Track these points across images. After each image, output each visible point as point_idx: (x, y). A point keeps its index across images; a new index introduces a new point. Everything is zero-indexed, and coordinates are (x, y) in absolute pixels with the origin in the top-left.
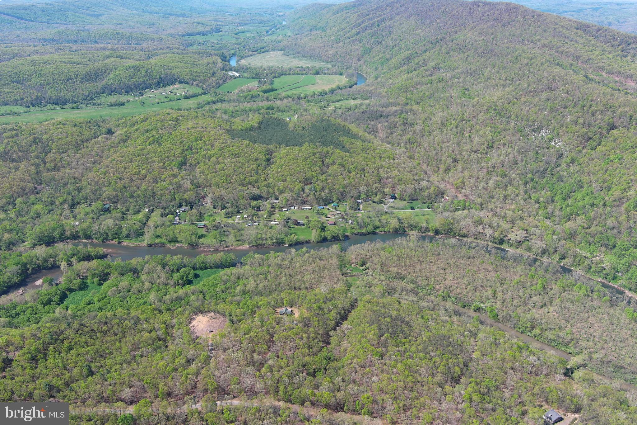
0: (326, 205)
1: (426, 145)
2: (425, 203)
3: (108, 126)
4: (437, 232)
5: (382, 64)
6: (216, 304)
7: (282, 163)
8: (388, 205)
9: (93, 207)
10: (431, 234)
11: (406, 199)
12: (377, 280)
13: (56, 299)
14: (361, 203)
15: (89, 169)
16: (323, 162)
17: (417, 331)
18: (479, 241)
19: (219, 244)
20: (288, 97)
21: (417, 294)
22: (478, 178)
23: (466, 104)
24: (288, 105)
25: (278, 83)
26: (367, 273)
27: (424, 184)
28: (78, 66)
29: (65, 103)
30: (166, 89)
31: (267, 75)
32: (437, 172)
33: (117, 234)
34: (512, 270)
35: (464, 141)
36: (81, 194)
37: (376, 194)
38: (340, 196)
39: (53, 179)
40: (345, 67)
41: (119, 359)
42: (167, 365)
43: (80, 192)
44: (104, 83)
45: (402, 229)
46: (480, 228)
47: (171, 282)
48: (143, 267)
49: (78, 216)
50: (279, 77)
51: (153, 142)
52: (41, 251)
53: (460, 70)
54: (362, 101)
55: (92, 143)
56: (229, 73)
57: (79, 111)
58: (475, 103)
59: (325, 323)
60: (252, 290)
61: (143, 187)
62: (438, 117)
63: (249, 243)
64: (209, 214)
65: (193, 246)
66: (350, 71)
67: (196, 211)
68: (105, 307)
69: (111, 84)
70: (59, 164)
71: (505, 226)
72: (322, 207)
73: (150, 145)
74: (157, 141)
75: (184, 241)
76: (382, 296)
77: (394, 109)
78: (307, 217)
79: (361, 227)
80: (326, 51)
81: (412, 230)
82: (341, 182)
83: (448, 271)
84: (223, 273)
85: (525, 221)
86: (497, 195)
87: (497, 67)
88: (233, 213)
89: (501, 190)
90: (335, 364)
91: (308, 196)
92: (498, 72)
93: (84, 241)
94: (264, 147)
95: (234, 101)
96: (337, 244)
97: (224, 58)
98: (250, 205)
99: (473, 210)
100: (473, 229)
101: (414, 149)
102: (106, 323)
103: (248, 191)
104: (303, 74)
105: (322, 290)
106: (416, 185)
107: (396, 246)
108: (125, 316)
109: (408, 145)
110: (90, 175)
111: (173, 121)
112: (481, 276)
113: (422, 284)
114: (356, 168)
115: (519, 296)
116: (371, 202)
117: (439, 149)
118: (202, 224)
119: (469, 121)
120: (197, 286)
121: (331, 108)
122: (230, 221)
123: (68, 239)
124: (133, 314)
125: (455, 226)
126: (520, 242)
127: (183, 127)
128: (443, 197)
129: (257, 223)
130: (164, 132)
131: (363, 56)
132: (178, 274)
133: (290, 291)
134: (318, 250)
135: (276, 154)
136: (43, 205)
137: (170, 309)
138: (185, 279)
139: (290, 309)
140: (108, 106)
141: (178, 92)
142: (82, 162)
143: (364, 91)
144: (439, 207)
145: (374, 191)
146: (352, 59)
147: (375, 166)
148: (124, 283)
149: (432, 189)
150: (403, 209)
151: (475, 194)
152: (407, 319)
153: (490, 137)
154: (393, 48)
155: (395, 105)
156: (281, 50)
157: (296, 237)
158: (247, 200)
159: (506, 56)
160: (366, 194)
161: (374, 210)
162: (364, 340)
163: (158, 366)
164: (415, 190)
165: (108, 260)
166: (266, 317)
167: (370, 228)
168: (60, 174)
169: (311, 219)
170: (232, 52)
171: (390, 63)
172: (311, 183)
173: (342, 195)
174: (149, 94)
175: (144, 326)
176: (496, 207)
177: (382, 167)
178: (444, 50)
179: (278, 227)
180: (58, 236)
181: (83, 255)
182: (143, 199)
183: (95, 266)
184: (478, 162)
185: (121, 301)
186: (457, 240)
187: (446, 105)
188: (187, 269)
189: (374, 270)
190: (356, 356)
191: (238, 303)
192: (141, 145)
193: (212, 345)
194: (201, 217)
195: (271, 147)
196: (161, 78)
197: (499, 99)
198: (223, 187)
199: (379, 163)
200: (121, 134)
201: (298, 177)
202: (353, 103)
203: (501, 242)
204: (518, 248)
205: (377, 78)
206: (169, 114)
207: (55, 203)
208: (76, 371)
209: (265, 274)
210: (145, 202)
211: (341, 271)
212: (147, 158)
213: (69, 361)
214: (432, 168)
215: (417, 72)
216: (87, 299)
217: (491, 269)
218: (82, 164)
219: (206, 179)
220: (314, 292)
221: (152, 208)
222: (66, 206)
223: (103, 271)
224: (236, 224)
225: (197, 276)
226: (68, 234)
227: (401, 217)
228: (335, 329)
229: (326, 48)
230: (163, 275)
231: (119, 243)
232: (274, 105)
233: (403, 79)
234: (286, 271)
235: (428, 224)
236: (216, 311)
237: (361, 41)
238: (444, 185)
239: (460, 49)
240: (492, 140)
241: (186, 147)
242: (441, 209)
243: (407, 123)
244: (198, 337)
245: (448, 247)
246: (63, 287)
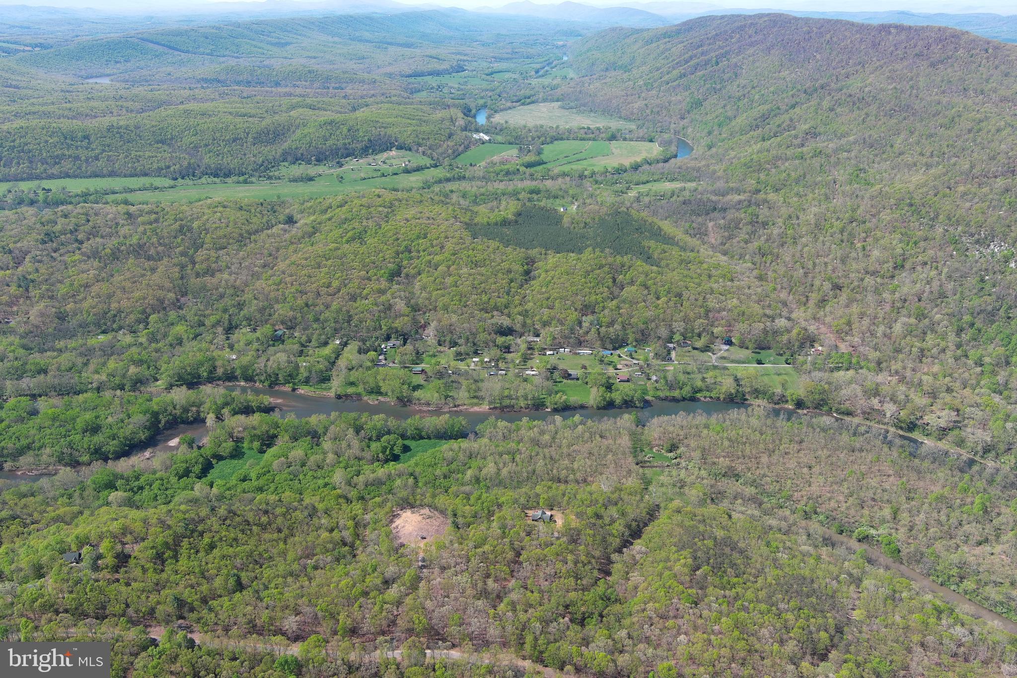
0: (615, 349)
1: (787, 259)
2: (781, 355)
3: (287, 211)
4: (800, 404)
5: (719, 126)
6: (434, 496)
7: (549, 278)
8: (719, 355)
9: (258, 334)
10: (790, 407)
11: (750, 347)
12: (694, 477)
13: (197, 469)
14: (674, 348)
15: (256, 276)
16: (614, 280)
17: (758, 566)
18: (872, 424)
19: (443, 401)
20: (564, 175)
21: (760, 505)
22: (875, 317)
23: (860, 194)
24: (563, 187)
25: (549, 151)
26: (678, 464)
27: (781, 323)
28: (250, 119)
29: (228, 175)
30: (376, 157)
31: (533, 139)
32: (805, 304)
33: (291, 377)
34: (928, 476)
35: (853, 255)
36: (242, 313)
37: (699, 336)
38: (639, 336)
39: (204, 288)
40: (659, 130)
41: (282, 568)
42: (354, 586)
43: (241, 309)
44: (286, 146)
45: (740, 395)
46: (875, 402)
47: (368, 455)
48: (326, 429)
49: (236, 346)
50: (552, 142)
51: (353, 239)
52: (180, 395)
53: (851, 138)
54: (683, 184)
55: (263, 235)
56: (475, 136)
57: (246, 187)
58: (875, 193)
59: (604, 539)
60: (491, 479)
61: (335, 306)
62: (810, 215)
63: (490, 403)
64: (431, 353)
65: (404, 401)
66: (666, 136)
67: (411, 347)
68: (266, 487)
69: (296, 148)
70: (213, 265)
71: (920, 400)
72: (610, 352)
73: (348, 242)
74: (359, 237)
75: (390, 394)
76: (702, 503)
77: (737, 198)
78: (584, 367)
79: (671, 388)
80: (629, 103)
81: (757, 397)
82: (642, 314)
83: (816, 469)
84: (447, 448)
85: (954, 394)
86: (908, 348)
87: (917, 133)
88: (468, 354)
89: (914, 339)
90: (617, 608)
91: (588, 332)
92: (918, 143)
93: (242, 383)
94: (521, 253)
95: (479, 179)
96: (630, 413)
97: (467, 112)
98: (494, 342)
99: (864, 371)
100: (862, 403)
101: (768, 265)
102: (266, 512)
103: (494, 321)
104: (590, 139)
105: (603, 486)
106: (768, 324)
107: (728, 423)
108: (296, 504)
109: (757, 259)
110: (258, 284)
111: (384, 207)
112: (874, 482)
113: (771, 488)
114: (669, 292)
115: (939, 522)
116: (690, 348)
117: (810, 267)
118: (419, 368)
119: (865, 222)
120: (406, 465)
121: (632, 194)
122: (462, 366)
123: (219, 379)
124: (307, 501)
125: (831, 397)
126: (944, 430)
127: (398, 217)
128: (813, 346)
129: (504, 372)
130: (371, 223)
131: (689, 112)
132: (378, 444)
133: (550, 483)
134: (600, 421)
135: (541, 264)
136: (187, 326)
137: (362, 498)
138: (388, 452)
139: (549, 513)
140: (290, 181)
141: (394, 162)
142: (247, 264)
143: (688, 168)
144: (805, 362)
145: (697, 331)
146: (671, 117)
147: (699, 289)
148: (297, 453)
149: (795, 332)
150: (743, 363)
151: (868, 345)
152: (741, 545)
153: (899, 251)
154: (739, 99)
155: (738, 191)
156: (558, 101)
157: (564, 397)
158: (490, 334)
159: (934, 116)
160: (684, 335)
161: (695, 361)
162: (667, 573)
163: (340, 586)
164: (765, 332)
165: (276, 416)
166: (510, 523)
167: (686, 391)
168: (215, 281)
169: (590, 370)
170: (481, 102)
171: (733, 123)
172: (593, 312)
173: (643, 335)
174: (352, 164)
175: (323, 521)
176: (904, 368)
177: (712, 292)
178: (826, 104)
179: (537, 381)
180: (205, 374)
181: (240, 405)
182: (333, 325)
183: (255, 423)
184: (877, 291)
185: (291, 480)
186: (833, 420)
187: (826, 195)
188: (392, 437)
189: (690, 459)
190: (652, 599)
191: (468, 496)
192: (335, 241)
193: (423, 560)
194: (418, 358)
195: (534, 252)
196: (370, 140)
197: (919, 187)
198: (455, 312)
199: (706, 286)
200: (306, 224)
201: (573, 303)
202: (668, 186)
203: (912, 427)
204: (940, 439)
205: (710, 148)
206: (379, 196)
207: (204, 325)
208: (218, 582)
209: (512, 454)
210: (335, 330)
211: (635, 457)
212: (342, 265)
213: (209, 565)
214: (797, 297)
215: (779, 139)
216: (241, 472)
217: (891, 472)
218: (246, 267)
219: (429, 299)
220: (588, 489)
221: (345, 339)
222: (220, 330)
223: (267, 432)
224: (470, 372)
225: (406, 449)
226: (220, 371)
227: (739, 375)
228: (620, 551)
229: (630, 99)
230: (356, 443)
231: (294, 390)
232: (541, 186)
233: (753, 150)
234: (546, 450)
235: (786, 390)
236: (432, 507)
237: (688, 88)
238: (815, 327)
239: (854, 104)
240: (903, 255)
241: (402, 249)
242: (808, 366)
243: (757, 222)
244: (402, 545)
245: (818, 430)
246: (208, 451)
